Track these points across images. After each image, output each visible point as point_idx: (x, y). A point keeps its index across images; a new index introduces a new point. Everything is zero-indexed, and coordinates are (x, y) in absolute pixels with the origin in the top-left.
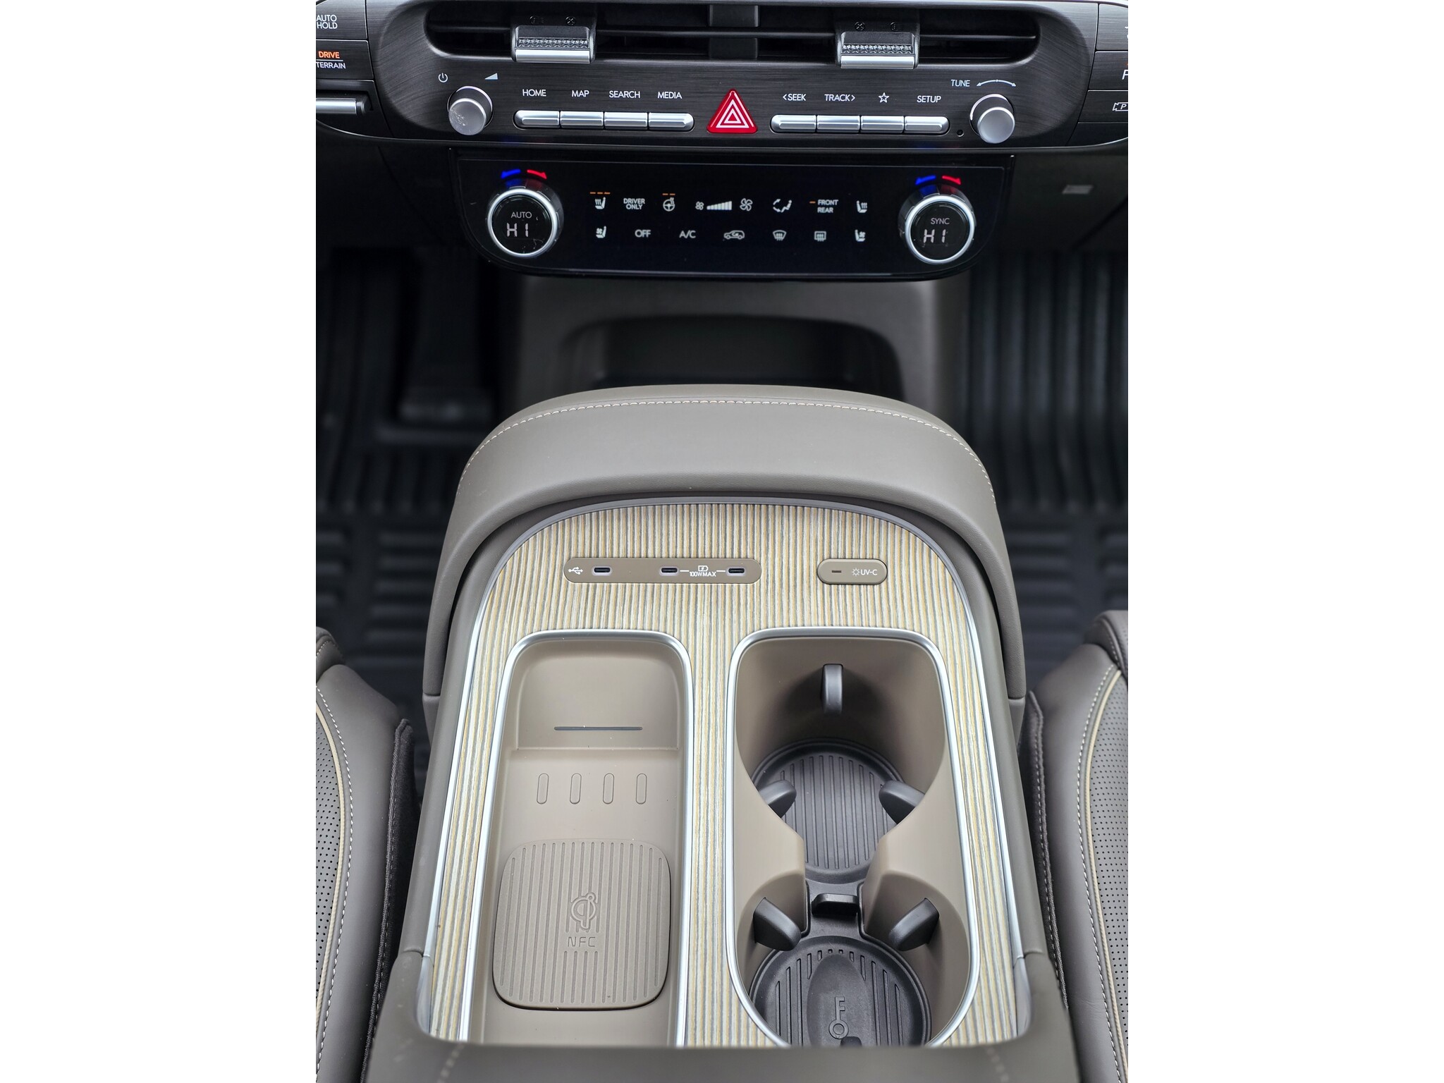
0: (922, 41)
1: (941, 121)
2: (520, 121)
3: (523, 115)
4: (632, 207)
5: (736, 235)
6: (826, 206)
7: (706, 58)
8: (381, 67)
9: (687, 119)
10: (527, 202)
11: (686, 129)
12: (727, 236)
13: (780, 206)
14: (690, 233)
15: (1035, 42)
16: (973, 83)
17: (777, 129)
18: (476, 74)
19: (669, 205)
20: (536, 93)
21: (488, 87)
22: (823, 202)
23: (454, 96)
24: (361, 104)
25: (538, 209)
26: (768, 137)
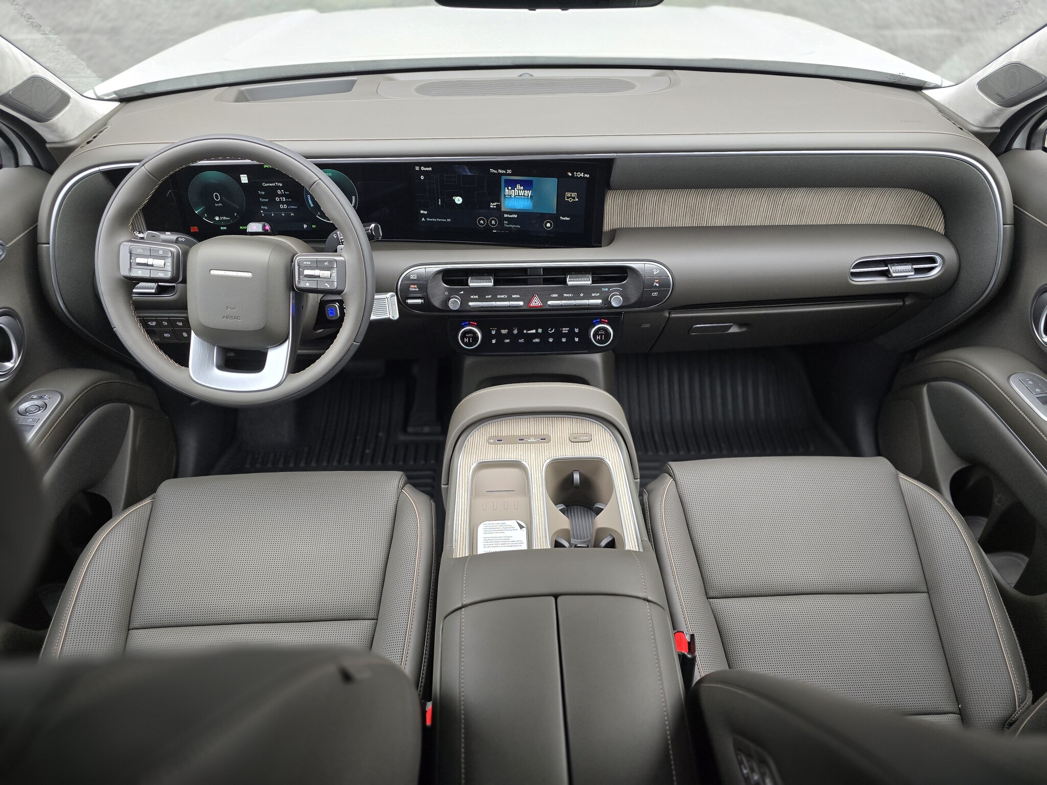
0: (592, 277)
1: (600, 301)
2: (470, 306)
3: (470, 304)
4: (504, 333)
5: (537, 340)
6: (565, 330)
7: (527, 285)
8: (429, 290)
9: (521, 303)
10: (471, 331)
11: (521, 306)
12: (534, 341)
13: (550, 331)
14: (522, 340)
15: (627, 276)
16: (609, 289)
17: (549, 305)
18: (456, 292)
19: (515, 332)
20: (475, 297)
21: (460, 296)
22: (564, 329)
23: (449, 299)
24: (423, 301)
25: (474, 333)
26: (546, 308)
